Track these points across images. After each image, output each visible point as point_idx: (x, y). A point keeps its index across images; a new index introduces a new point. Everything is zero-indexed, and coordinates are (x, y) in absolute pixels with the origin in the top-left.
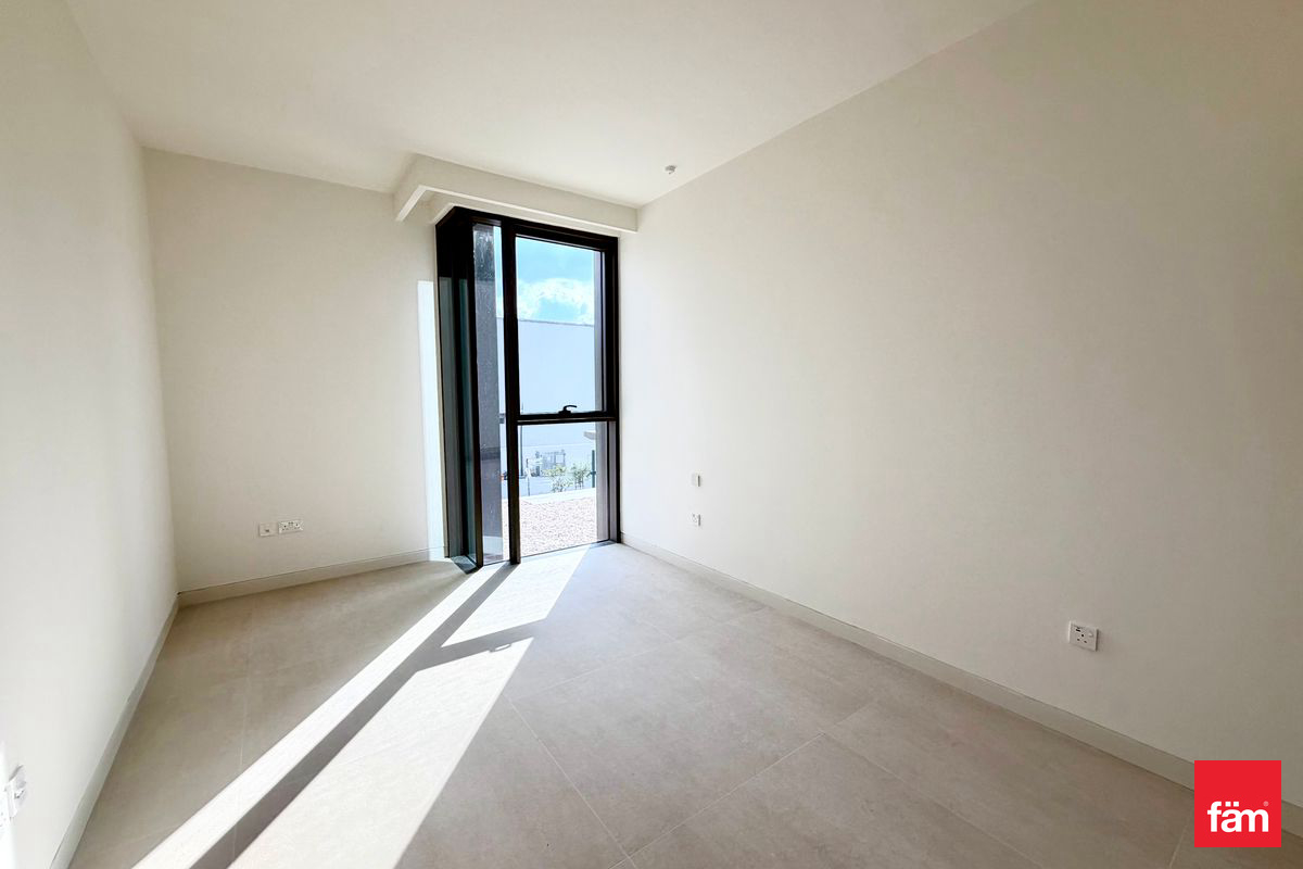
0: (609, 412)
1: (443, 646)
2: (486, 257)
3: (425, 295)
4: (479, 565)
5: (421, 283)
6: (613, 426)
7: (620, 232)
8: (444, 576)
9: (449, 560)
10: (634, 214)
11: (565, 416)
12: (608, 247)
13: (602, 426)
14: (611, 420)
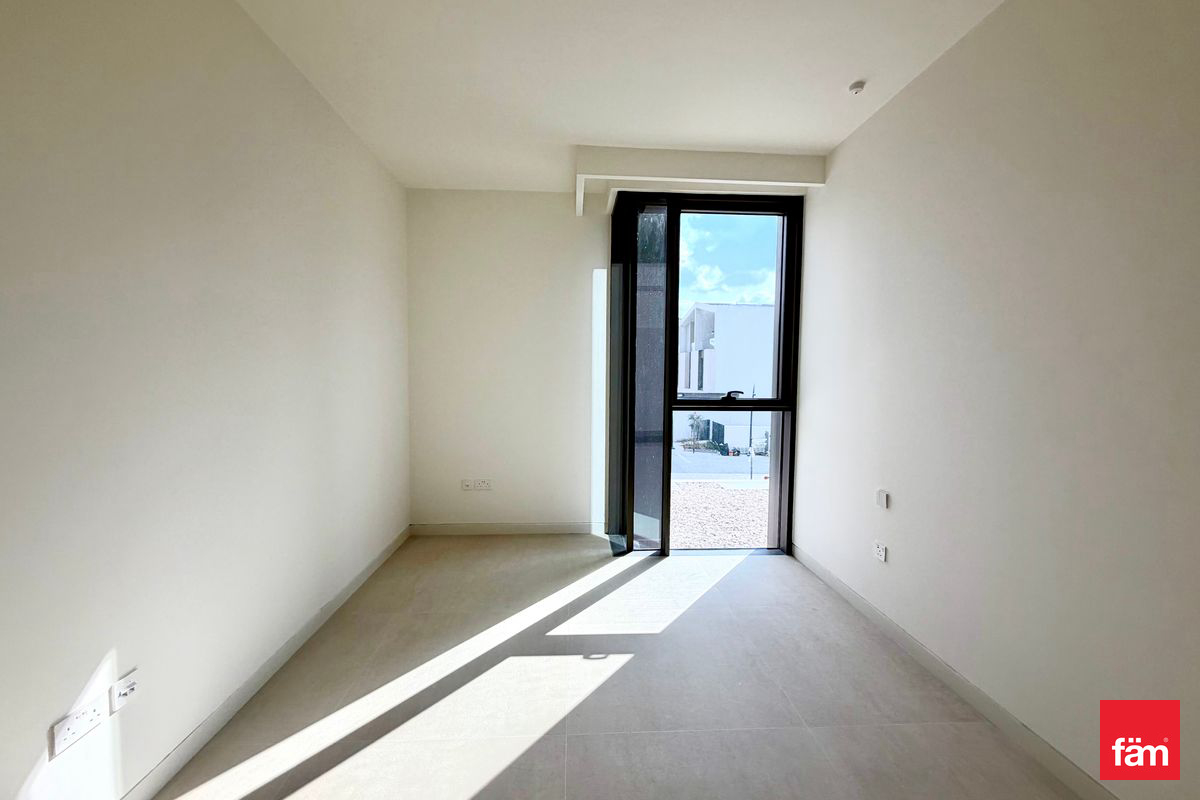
0: (786, 400)
1: (548, 634)
2: (650, 239)
3: (600, 281)
4: (630, 549)
5: (596, 271)
6: (788, 415)
7: (806, 188)
8: (593, 553)
9: (607, 537)
10: (820, 162)
11: (730, 403)
12: (791, 209)
13: (778, 415)
14: (787, 410)
